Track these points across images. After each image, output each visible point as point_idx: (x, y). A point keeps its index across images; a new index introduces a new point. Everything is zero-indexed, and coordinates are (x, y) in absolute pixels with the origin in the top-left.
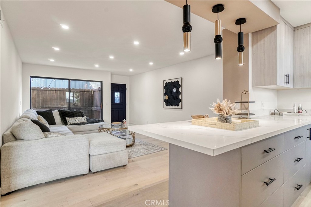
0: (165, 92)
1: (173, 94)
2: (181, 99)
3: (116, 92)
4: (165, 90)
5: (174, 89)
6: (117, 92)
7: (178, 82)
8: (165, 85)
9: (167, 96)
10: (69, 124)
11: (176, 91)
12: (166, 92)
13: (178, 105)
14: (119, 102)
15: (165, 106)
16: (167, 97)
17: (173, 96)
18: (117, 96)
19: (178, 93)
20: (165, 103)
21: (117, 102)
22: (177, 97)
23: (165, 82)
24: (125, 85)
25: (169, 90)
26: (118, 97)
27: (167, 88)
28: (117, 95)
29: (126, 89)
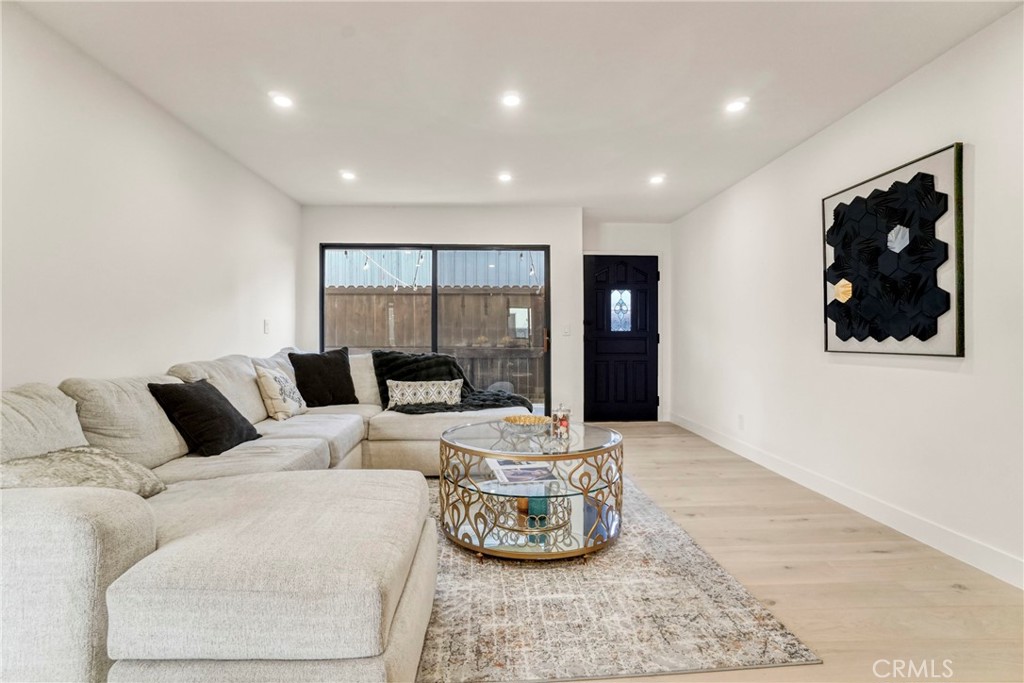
0: (831, 261)
1: (885, 267)
2: (952, 290)
3: (614, 289)
4: (830, 250)
5: (891, 236)
6: (621, 286)
7: (925, 181)
8: (830, 222)
9: (843, 282)
10: (391, 404)
11: (913, 240)
12: (837, 258)
13: (927, 332)
14: (628, 328)
15: (835, 341)
16: (843, 291)
17: (884, 278)
18: (621, 304)
19: (928, 252)
20: (832, 325)
21: (621, 330)
22: (914, 279)
23: (832, 206)
24: (654, 260)
25: (855, 248)
26: (624, 308)
27: (845, 237)
28: (621, 301)
29: (658, 273)
